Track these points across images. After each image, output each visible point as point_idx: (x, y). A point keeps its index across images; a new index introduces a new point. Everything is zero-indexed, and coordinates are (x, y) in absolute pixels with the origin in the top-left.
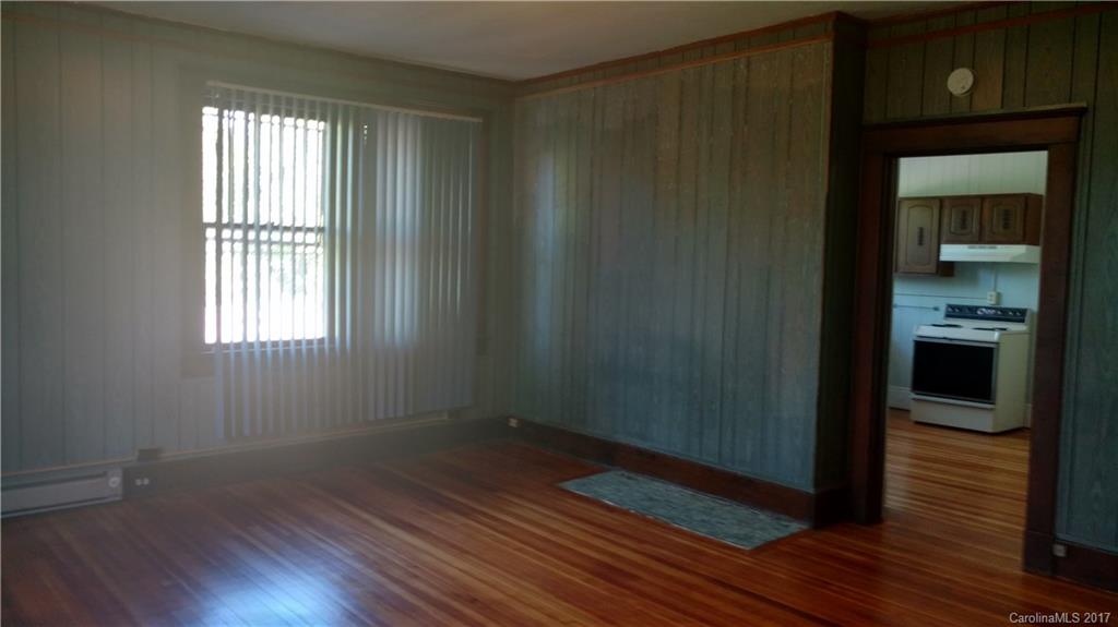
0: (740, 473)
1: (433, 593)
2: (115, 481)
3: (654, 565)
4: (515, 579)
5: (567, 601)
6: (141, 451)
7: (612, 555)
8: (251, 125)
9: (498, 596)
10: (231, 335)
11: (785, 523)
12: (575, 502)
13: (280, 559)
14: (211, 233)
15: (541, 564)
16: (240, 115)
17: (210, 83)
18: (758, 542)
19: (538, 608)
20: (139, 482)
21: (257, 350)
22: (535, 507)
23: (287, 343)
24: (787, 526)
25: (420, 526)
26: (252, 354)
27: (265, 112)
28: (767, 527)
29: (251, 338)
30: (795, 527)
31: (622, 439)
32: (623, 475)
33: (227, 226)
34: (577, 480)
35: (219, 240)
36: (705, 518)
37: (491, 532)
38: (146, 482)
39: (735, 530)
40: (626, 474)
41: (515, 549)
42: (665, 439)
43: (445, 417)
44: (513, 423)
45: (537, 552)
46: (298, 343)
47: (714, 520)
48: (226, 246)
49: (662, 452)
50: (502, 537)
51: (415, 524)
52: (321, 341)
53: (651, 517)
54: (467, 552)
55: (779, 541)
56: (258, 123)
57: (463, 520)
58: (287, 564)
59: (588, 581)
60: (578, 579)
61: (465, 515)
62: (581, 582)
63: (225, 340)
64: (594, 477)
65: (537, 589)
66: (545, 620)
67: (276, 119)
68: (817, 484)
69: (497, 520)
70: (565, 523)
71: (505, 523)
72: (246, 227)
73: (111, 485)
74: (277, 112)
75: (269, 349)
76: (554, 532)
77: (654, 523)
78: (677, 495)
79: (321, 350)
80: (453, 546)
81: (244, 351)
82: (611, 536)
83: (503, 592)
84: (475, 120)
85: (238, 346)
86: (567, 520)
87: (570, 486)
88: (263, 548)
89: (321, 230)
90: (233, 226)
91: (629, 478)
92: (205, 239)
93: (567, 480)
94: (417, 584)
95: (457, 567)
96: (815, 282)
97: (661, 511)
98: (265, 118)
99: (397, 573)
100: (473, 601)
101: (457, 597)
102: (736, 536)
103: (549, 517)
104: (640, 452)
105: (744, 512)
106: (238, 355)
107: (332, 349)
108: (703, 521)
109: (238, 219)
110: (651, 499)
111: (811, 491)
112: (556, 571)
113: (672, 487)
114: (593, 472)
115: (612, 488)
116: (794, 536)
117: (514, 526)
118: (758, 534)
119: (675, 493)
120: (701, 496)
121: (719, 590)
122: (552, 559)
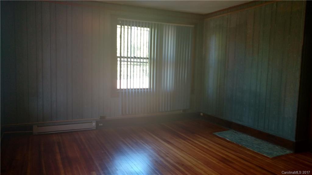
0: (270, 134)
1: (172, 161)
2: (94, 124)
3: (239, 159)
4: (196, 160)
5: (210, 168)
6: (100, 116)
7: (226, 155)
8: (129, 30)
9: (190, 164)
10: (124, 87)
11: (285, 150)
12: (218, 139)
13: (132, 148)
14: (119, 59)
15: (205, 156)
16: (126, 27)
17: (118, 19)
18: (274, 156)
19: (202, 169)
20: (100, 125)
21: (130, 91)
22: (205, 139)
23: (138, 89)
24: (285, 151)
25: (172, 142)
26: (129, 92)
27: (133, 26)
28: (278, 151)
29: (129, 88)
30: (288, 152)
31: (234, 121)
32: (233, 132)
33: (123, 57)
34: (219, 132)
35: (121, 61)
36: (258, 146)
37: (191, 145)
38: (102, 125)
39: (267, 151)
40: (234, 131)
41: (198, 151)
42: (247, 122)
43: (182, 112)
44: (202, 114)
45: (204, 153)
46: (141, 89)
47: (261, 147)
48: (122, 63)
49: (246, 125)
50: (194, 147)
51: (170, 141)
52: (147, 89)
53: (240, 145)
54: (184, 151)
55: (282, 156)
56: (131, 29)
57: (183, 141)
58: (134, 150)
59: (218, 163)
60: (215, 161)
61: (184, 140)
62: (216, 163)
63: (122, 88)
64: (224, 132)
65: (202, 164)
66: (203, 173)
67: (136, 28)
68: (296, 139)
69: (193, 142)
70: (213, 145)
71: (196, 143)
72: (128, 58)
73: (93, 125)
74: (136, 26)
75: (133, 91)
76: (210, 147)
77: (241, 147)
78: (250, 139)
79: (147, 91)
80: (180, 149)
81: (127, 91)
82: (227, 150)
83: (191, 163)
84: (192, 26)
85: (125, 90)
86: (214, 143)
87: (217, 134)
88: (128, 144)
89: (148, 58)
90: (124, 57)
91: (235, 133)
92: (117, 61)
93: (216, 132)
94: (167, 158)
95: (180, 155)
96: (298, 74)
97: (244, 143)
98: (133, 27)
99: (163, 155)
100: (183, 165)
101: (178, 163)
102: (267, 153)
103: (209, 142)
104: (239, 125)
105: (271, 146)
106: (125, 92)
107: (150, 91)
108: (257, 147)
109: (126, 56)
110: (241, 140)
111: (294, 140)
112: (208, 158)
113: (248, 136)
114: (225, 130)
115: (229, 135)
116: (288, 154)
117: (198, 144)
118: (275, 153)
119: (249, 138)
120: (257, 140)
121: (259, 169)
122: (208, 155)
